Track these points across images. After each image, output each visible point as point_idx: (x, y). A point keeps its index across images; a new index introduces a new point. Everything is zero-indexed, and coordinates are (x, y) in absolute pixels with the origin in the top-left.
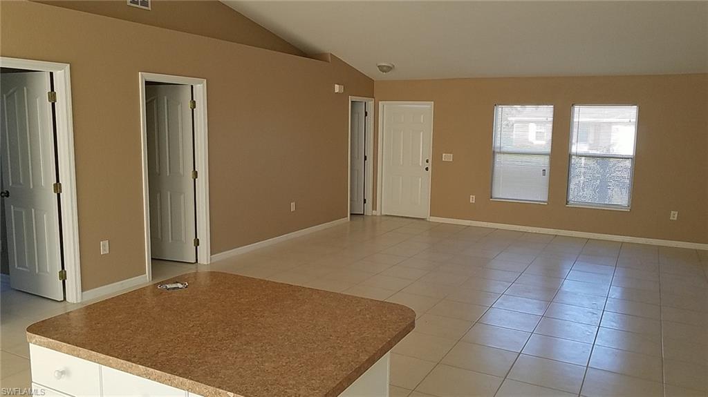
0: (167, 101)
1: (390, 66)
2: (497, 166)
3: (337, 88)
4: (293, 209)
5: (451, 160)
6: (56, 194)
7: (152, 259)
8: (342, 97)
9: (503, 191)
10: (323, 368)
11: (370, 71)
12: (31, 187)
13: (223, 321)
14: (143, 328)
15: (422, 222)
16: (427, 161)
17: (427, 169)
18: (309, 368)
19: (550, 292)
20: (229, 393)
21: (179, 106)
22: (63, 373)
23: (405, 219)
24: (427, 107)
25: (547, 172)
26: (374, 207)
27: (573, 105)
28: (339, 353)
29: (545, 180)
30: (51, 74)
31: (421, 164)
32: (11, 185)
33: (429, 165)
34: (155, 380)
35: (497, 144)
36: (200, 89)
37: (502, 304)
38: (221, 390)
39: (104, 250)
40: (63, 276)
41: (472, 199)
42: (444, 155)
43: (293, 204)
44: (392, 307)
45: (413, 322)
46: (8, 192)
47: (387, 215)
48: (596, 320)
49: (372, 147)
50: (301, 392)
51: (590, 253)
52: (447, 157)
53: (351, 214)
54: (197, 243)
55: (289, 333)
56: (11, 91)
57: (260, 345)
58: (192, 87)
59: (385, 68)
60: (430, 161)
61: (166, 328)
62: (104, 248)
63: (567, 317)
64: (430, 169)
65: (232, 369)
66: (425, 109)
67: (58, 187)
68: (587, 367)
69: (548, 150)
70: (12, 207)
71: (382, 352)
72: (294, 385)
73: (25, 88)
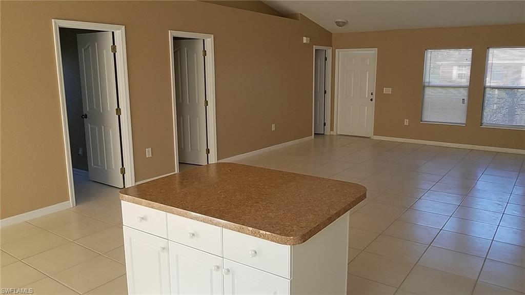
0: (187, 51)
1: (345, 22)
2: (426, 97)
3: (305, 40)
4: (273, 129)
5: (390, 93)
6: (117, 116)
7: (179, 163)
8: (309, 46)
9: (431, 115)
10: (307, 216)
11: (329, 26)
12: (101, 111)
13: (239, 190)
14: (190, 193)
15: (368, 139)
16: (372, 94)
17: (372, 100)
18: (299, 216)
19: (466, 190)
20: (249, 228)
21: (195, 55)
22: (143, 218)
23: (354, 138)
24: (372, 53)
25: (466, 101)
26: (332, 129)
27: (488, 48)
28: (317, 209)
29: (464, 107)
30: (113, 33)
31: (367, 96)
32: (88, 109)
33: (374, 97)
34: (201, 221)
35: (427, 80)
36: (209, 42)
37: (428, 196)
38: (244, 226)
39: (149, 154)
40: (123, 171)
41: (406, 122)
42: (384, 89)
43: (273, 125)
44: (350, 185)
45: (365, 194)
46: (86, 115)
47: (341, 135)
48: (501, 209)
49: (330, 84)
50: (294, 228)
51: (498, 163)
52: (387, 91)
53: (315, 134)
54: (208, 151)
55: (283, 198)
56: (87, 46)
57: (265, 203)
58: (204, 40)
59: (341, 23)
60: (374, 94)
61: (204, 193)
62: (148, 153)
63: (478, 207)
64: (374, 100)
65: (249, 215)
66: (371, 54)
67: (118, 111)
68: (493, 240)
69: (468, 84)
70: (89, 125)
71: (345, 210)
72: (289, 225)
73: (96, 44)
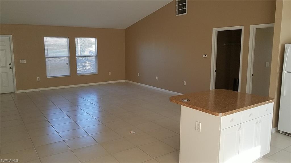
2: (47, 63)
5: (25, 62)
9: (50, 74)
16: (10, 65)
17: (11, 68)
25: (68, 64)
27: (74, 38)
29: (68, 66)
35: (46, 54)
41: (38, 79)
